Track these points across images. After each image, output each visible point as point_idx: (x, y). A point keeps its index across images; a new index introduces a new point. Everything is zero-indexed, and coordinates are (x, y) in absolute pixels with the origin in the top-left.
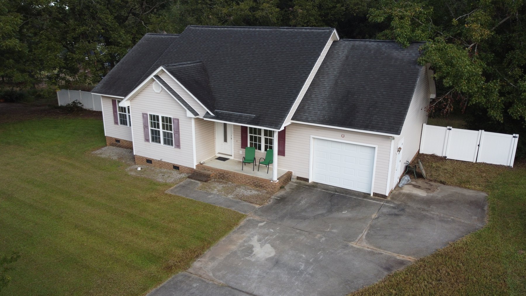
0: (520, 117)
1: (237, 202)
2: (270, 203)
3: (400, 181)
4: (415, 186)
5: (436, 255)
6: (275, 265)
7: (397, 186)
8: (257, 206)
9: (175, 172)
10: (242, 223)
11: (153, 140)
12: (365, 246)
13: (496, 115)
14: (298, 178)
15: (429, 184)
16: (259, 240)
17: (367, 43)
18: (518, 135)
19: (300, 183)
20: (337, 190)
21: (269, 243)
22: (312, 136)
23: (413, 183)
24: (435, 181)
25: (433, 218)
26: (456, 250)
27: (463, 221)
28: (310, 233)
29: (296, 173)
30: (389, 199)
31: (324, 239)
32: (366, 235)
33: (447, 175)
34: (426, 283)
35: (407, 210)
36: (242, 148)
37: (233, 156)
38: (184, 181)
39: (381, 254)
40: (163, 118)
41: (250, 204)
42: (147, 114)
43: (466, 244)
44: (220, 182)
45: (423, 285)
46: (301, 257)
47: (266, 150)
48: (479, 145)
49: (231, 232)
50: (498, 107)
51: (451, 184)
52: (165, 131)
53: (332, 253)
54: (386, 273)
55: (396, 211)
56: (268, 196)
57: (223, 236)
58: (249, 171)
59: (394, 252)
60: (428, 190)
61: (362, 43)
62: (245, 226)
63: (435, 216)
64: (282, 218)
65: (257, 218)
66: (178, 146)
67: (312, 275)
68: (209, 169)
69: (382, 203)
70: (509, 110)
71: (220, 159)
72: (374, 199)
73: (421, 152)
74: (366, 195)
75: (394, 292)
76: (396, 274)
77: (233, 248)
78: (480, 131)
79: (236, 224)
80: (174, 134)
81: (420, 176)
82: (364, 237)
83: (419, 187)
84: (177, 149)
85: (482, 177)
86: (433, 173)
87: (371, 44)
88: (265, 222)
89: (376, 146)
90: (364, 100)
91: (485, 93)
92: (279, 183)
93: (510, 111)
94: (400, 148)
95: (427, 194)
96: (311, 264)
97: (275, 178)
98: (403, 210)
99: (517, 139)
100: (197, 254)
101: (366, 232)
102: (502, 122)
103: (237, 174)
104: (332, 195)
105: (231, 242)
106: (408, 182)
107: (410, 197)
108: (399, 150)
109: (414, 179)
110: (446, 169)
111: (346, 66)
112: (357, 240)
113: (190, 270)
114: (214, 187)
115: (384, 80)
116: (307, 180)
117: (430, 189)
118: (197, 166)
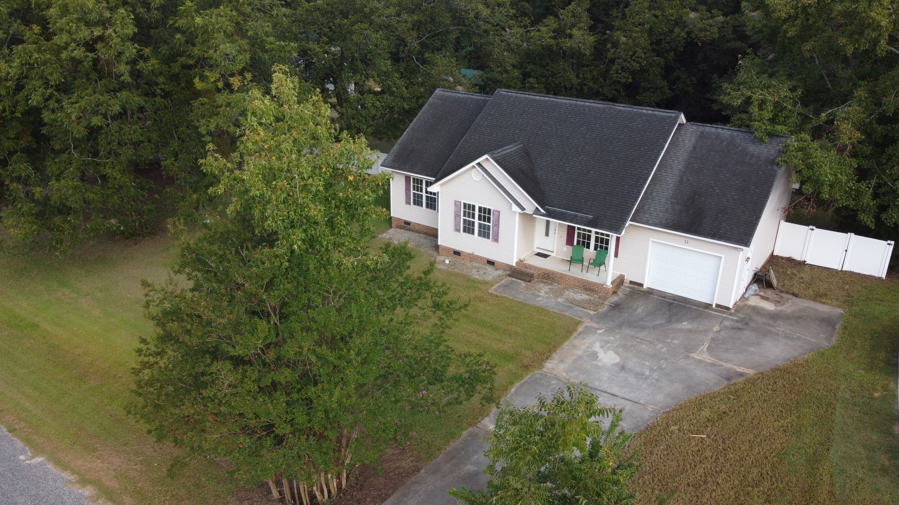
0: (894, 224)
1: (570, 307)
2: (604, 309)
3: (746, 291)
4: (762, 297)
5: (774, 370)
6: (621, 370)
7: (743, 297)
8: (592, 312)
9: (490, 268)
10: (580, 329)
11: (464, 231)
12: (707, 357)
13: (867, 220)
14: (631, 282)
15: (779, 296)
16: (602, 347)
17: (719, 130)
18: (893, 243)
19: (633, 288)
20: (676, 299)
21: (612, 350)
22: (651, 239)
23: (762, 293)
24: (787, 292)
25: (778, 335)
26: (796, 366)
27: (809, 339)
28: (651, 343)
29: (629, 277)
30: (733, 311)
31: (665, 349)
32: (708, 348)
33: (803, 285)
34: (762, 392)
35: (752, 324)
36: (567, 244)
37: (555, 252)
38: (505, 280)
39: (722, 366)
40: (480, 208)
41: (583, 309)
42: (460, 203)
43: (807, 361)
44: (545, 283)
45: (759, 393)
46: (645, 364)
47: (596, 249)
48: (846, 251)
49: (572, 338)
50: (870, 210)
51: (805, 297)
52: (482, 222)
53: (674, 363)
54: (726, 382)
55: (739, 325)
56: (601, 301)
57: (565, 341)
58: (576, 272)
59: (735, 365)
60: (777, 302)
61: (713, 130)
62: (584, 332)
63: (780, 332)
64: (620, 326)
65: (595, 325)
66: (496, 239)
67: (657, 380)
68: (531, 267)
69: (725, 316)
70: (882, 215)
71: (539, 254)
72: (716, 311)
73: (775, 254)
74: (708, 306)
75: (732, 397)
76: (735, 384)
77: (579, 352)
78: (849, 234)
79: (575, 330)
80: (493, 227)
81: (769, 285)
82: (705, 349)
83: (767, 299)
84: (495, 243)
85: (843, 290)
86: (787, 282)
87: (724, 132)
88: (604, 330)
89: (723, 256)
90: (712, 203)
91: (855, 195)
92: (612, 288)
93: (883, 217)
94: (748, 258)
95: (775, 307)
96: (655, 371)
97: (609, 283)
98: (747, 324)
99: (892, 247)
100: (546, 355)
101: (707, 345)
102: (873, 228)
103: (565, 276)
104: (671, 304)
105: (575, 347)
106: (755, 292)
107: (756, 310)
108: (748, 259)
109: (763, 289)
110: (802, 278)
111: (692, 159)
112: (698, 352)
113: (544, 370)
114: (539, 288)
115: (736, 182)
116: (641, 285)
117: (779, 302)
118: (516, 263)
